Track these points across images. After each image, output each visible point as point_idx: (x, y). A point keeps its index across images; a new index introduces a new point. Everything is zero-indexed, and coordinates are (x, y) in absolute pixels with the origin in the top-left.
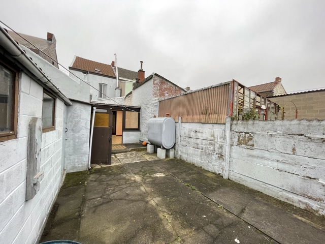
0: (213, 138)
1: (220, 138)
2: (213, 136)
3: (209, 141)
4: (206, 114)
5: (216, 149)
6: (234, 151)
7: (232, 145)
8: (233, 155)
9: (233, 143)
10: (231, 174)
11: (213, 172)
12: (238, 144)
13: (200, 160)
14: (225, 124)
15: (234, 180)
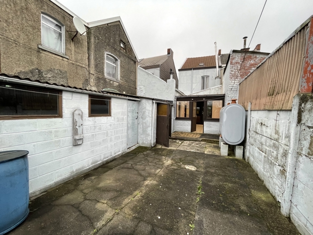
0: (276, 136)
1: (285, 137)
2: (277, 132)
3: (273, 141)
4: (273, 95)
5: (279, 158)
6: (302, 166)
7: (299, 154)
8: (300, 174)
9: (302, 150)
10: (294, 211)
11: (274, 195)
12: (309, 154)
13: (262, 170)
14: (291, 110)
15: (296, 225)
